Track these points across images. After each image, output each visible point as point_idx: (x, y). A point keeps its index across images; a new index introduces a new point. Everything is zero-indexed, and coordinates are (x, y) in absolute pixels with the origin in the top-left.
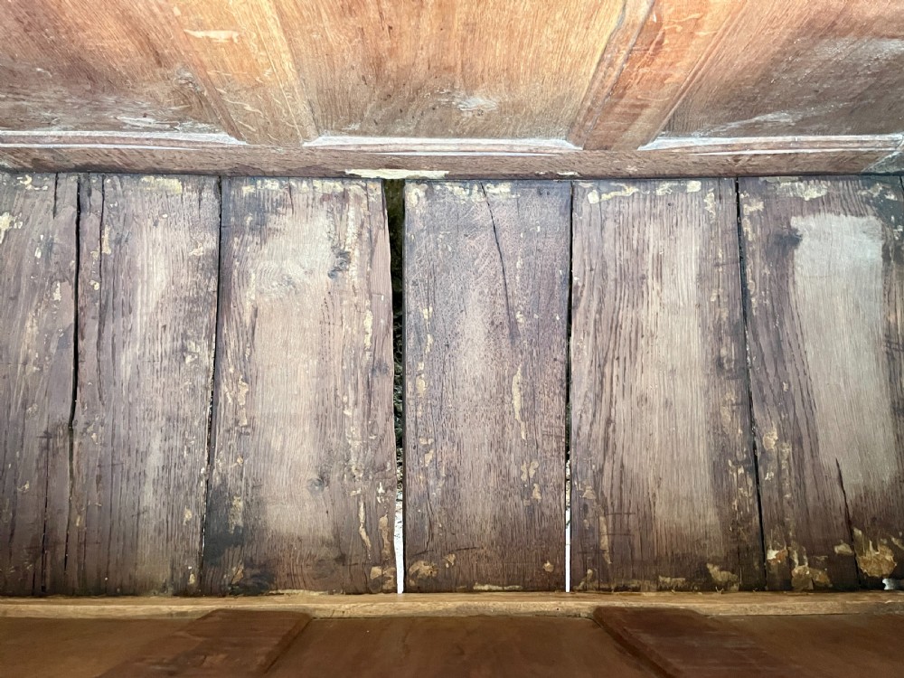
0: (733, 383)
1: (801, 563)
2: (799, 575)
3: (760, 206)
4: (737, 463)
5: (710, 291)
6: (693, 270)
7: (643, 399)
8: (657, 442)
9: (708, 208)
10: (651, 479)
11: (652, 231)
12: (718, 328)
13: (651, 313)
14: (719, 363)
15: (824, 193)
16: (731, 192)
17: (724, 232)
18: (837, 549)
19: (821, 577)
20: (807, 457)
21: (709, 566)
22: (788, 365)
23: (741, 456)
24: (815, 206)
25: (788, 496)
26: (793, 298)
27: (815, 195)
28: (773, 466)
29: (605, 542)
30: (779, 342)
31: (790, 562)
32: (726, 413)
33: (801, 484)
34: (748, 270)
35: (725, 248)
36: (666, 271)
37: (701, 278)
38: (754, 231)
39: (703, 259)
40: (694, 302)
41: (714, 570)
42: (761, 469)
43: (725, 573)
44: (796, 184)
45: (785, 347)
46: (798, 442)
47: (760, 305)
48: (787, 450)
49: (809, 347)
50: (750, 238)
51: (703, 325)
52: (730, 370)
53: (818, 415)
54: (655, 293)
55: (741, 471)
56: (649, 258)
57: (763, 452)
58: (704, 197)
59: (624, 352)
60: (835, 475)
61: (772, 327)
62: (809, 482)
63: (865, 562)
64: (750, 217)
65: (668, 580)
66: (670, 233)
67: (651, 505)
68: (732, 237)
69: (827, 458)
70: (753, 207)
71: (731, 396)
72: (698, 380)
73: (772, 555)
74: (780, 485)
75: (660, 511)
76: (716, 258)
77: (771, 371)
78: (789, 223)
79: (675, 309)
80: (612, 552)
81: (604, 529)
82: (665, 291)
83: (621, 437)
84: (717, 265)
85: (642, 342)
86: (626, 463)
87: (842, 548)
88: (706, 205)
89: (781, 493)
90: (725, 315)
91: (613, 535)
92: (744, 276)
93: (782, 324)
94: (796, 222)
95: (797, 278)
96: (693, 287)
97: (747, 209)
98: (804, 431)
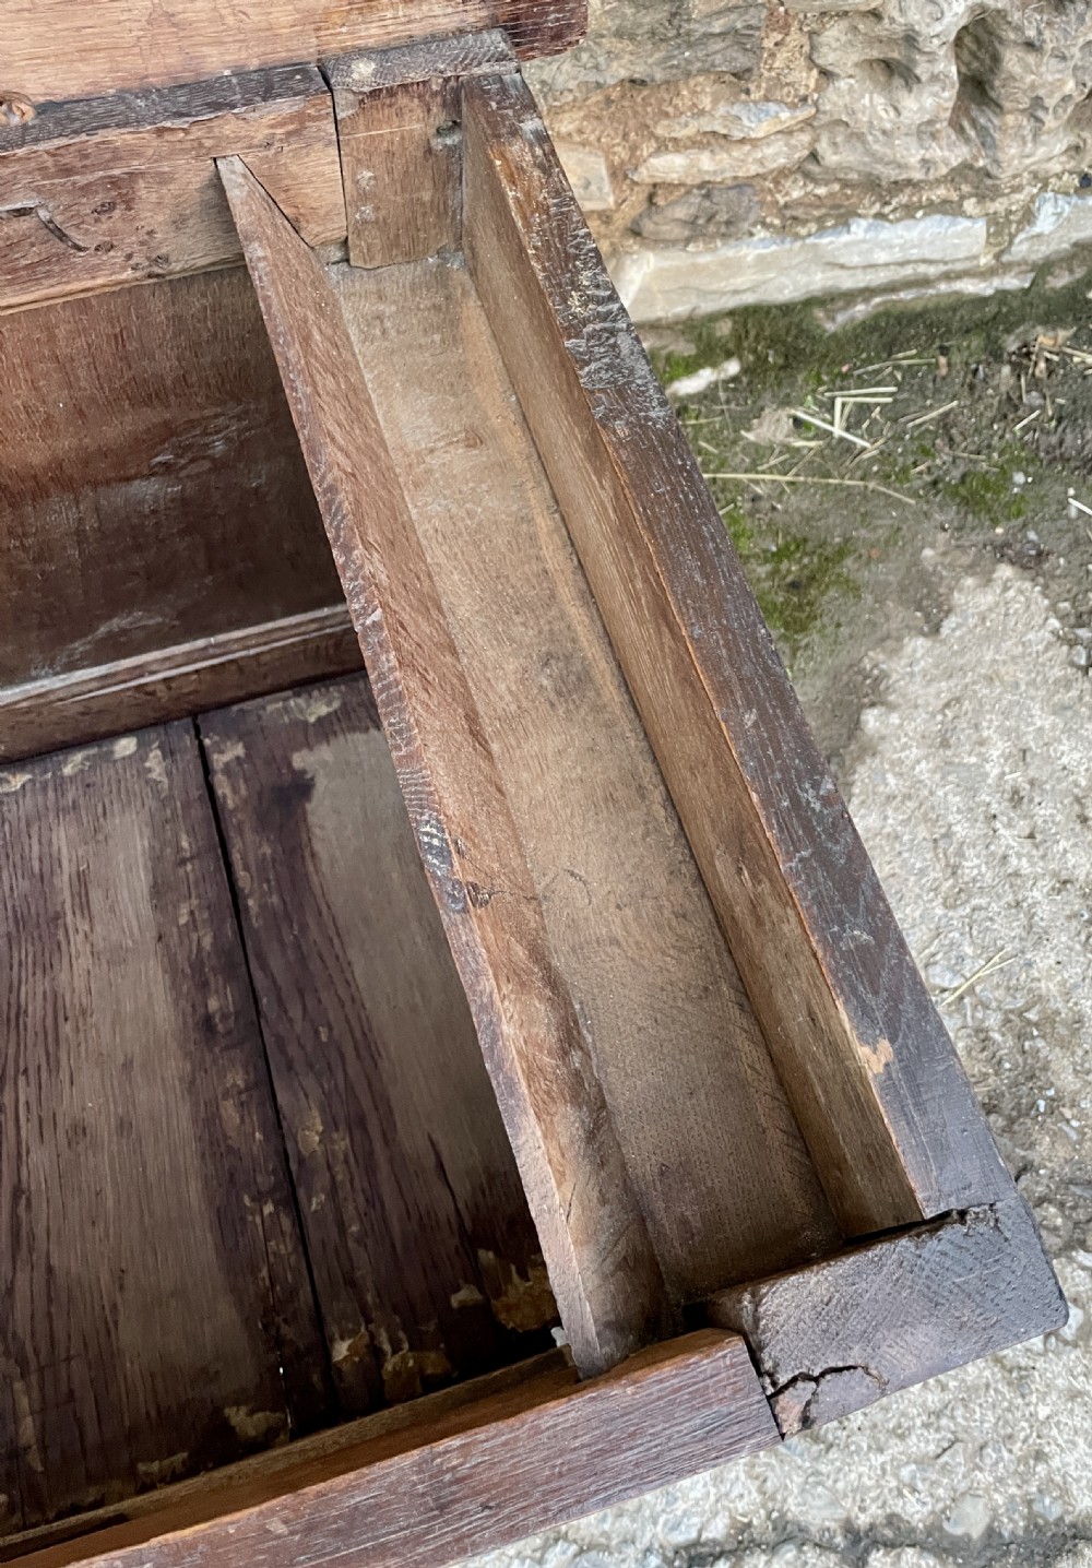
0: (237, 1054)
1: (396, 1349)
2: (396, 1373)
3: (239, 750)
4: (259, 1198)
5: (176, 907)
6: (142, 880)
7: (79, 1130)
8: (110, 1203)
9: (154, 775)
10: (105, 1278)
11: (63, 837)
12: (197, 966)
13: (78, 972)
14: (207, 1024)
15: (336, 705)
16: (188, 740)
17: (187, 806)
18: (455, 1300)
19: (434, 1362)
20: (378, 1145)
21: (230, 1412)
22: (324, 995)
23: (265, 1181)
24: (325, 729)
25: (354, 1229)
26: (315, 879)
27: (324, 710)
28: (322, 1180)
29: (28, 1429)
30: (303, 959)
31: (376, 1353)
32: (229, 1111)
33: (374, 1199)
34: (236, 857)
35: (192, 832)
36: (96, 895)
37: (158, 891)
38: (235, 791)
39: (156, 859)
40: (151, 934)
41: (238, 1417)
42: (301, 1193)
43: (259, 1415)
44: (292, 703)
45: (314, 965)
46: (357, 1124)
47: (263, 907)
48: (342, 1144)
49: (353, 954)
50: (230, 804)
51: (173, 970)
52: (229, 1033)
53: (384, 1065)
54: (80, 937)
55: (268, 1209)
56: (63, 881)
57: (301, 1162)
58: (144, 759)
59: (35, 1056)
60: (430, 1162)
61: (288, 939)
62: (387, 1191)
63: (508, 1308)
64: (227, 770)
65: (155, 1466)
66: (96, 834)
67: (109, 1329)
68: (200, 812)
69: (412, 1140)
70: (227, 754)
71: (237, 1078)
72: (174, 1067)
73: (341, 1350)
74: (338, 1210)
75: (128, 1334)
76: (179, 849)
77: (296, 1012)
78: (289, 764)
79: (116, 957)
80: (44, 1448)
81: (24, 1402)
82: (98, 928)
83: (41, 1217)
84: (183, 862)
85: (67, 1029)
86: (55, 1261)
87: (464, 1295)
88: (150, 770)
89: (342, 1227)
90: (207, 942)
91: (41, 1411)
92: (229, 865)
93: (304, 928)
94: (299, 760)
95: (318, 846)
96: (145, 908)
97: (219, 760)
98: (366, 1102)
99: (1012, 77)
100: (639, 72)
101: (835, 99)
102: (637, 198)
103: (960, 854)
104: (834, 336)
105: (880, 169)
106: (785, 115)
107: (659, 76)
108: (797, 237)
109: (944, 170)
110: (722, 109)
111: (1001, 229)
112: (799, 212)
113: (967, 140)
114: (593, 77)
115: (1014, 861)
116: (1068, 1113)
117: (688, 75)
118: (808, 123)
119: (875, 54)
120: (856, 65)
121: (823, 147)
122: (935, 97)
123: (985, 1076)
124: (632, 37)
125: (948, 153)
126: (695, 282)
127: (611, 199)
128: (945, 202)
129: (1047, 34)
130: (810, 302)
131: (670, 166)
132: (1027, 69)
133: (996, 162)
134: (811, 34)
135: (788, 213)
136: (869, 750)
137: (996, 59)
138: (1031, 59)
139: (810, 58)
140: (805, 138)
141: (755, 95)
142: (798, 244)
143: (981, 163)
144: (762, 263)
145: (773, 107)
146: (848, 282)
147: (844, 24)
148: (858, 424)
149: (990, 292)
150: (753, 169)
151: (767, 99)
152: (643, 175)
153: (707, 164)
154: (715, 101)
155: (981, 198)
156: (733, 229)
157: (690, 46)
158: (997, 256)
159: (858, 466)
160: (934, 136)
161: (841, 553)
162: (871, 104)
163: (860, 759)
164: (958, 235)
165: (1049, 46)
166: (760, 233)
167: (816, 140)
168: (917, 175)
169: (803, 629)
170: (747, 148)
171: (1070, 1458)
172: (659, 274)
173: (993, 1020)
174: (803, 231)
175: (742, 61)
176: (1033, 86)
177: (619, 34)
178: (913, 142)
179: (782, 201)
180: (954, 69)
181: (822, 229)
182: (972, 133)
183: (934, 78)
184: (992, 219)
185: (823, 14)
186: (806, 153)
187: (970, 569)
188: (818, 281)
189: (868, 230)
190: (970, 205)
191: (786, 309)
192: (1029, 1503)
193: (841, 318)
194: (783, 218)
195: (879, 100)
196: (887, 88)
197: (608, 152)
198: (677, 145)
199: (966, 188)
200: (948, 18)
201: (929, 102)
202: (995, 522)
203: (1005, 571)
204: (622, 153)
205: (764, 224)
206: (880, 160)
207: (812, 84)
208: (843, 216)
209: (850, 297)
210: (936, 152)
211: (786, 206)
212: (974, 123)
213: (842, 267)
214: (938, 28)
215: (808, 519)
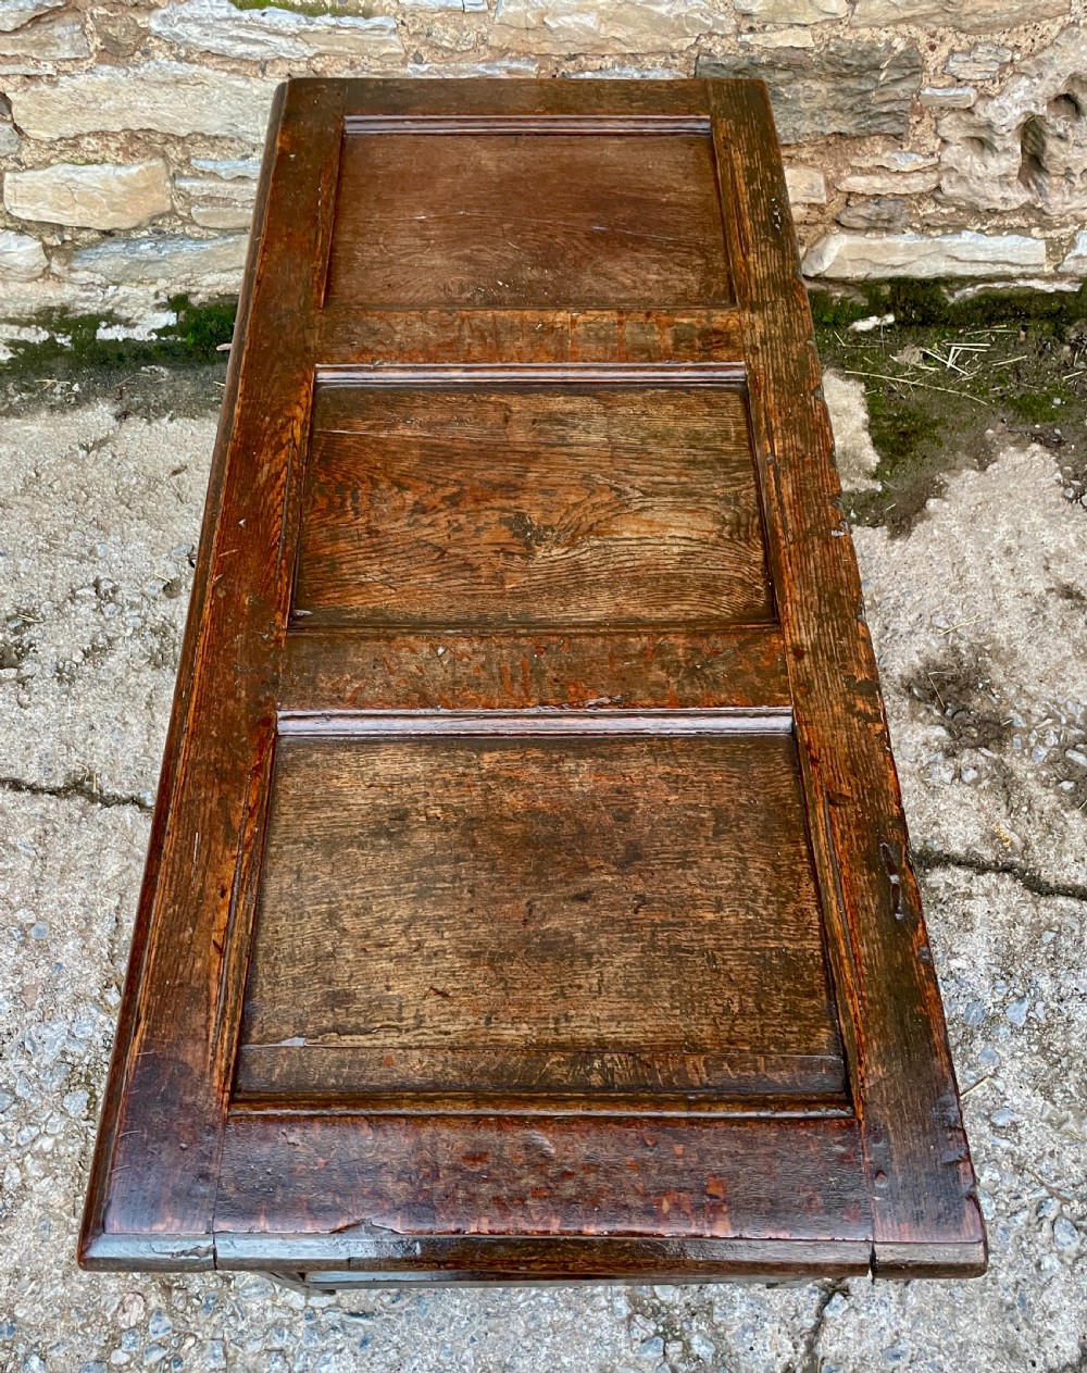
99: (1052, 155)
100: (844, 129)
101: (949, 156)
102: (839, 199)
103: (967, 571)
104: (953, 305)
105: (977, 200)
106: (920, 160)
107: (854, 132)
108: (930, 236)
109: (1016, 206)
110: (887, 154)
111: (1056, 249)
112: (930, 221)
113: (1031, 191)
114: (819, 129)
115: (998, 579)
116: (994, 691)
117: (871, 135)
118: (935, 168)
119: (972, 133)
120: (962, 138)
121: (944, 183)
122: (1010, 161)
123: (952, 667)
124: (841, 111)
125: (1019, 196)
126: (868, 256)
127: (825, 199)
128: (1019, 227)
129: (1070, 132)
130: (938, 281)
131: (858, 183)
132: (1060, 149)
133: (1047, 204)
134: (936, 119)
135: (925, 221)
136: (928, 517)
137: (1044, 144)
138: (1063, 145)
139: (936, 132)
140: (934, 177)
141: (906, 149)
142: (930, 241)
143: (1039, 205)
144: (908, 249)
145: (914, 156)
146: (962, 270)
147: (953, 116)
148: (963, 362)
149: (1052, 290)
150: (903, 191)
151: (911, 151)
152: (843, 186)
153: (878, 183)
154: (884, 150)
155: (1043, 228)
156: (892, 225)
157: (871, 118)
158: (1056, 268)
159: (958, 384)
160: (1009, 184)
161: (935, 424)
162: (971, 161)
163: (921, 521)
164: (1026, 248)
165: (1072, 139)
166: (909, 232)
167: (940, 179)
168: (1001, 207)
169: (903, 454)
170: (900, 177)
171: (951, 828)
172: (849, 248)
173: (963, 645)
174: (933, 233)
175: (899, 129)
176: (1065, 161)
177: (834, 108)
178: (996, 186)
179: (922, 214)
180: (1019, 147)
181: (945, 234)
182: (1034, 187)
183: (1006, 150)
184: (1050, 242)
185: (942, 108)
186: (934, 185)
187: (1014, 444)
188: (942, 267)
189: (973, 237)
190: (1035, 231)
191: (924, 283)
192: (925, 842)
193: (957, 295)
194: (921, 223)
195: (976, 160)
196: (981, 154)
197: (825, 172)
198: (864, 172)
199: (1032, 220)
200: (1009, 117)
201: (1004, 164)
202: (1036, 422)
203: (1036, 447)
204: (832, 173)
205: (912, 228)
206: (977, 194)
207: (937, 146)
208: (959, 228)
209: (964, 281)
210: (1009, 194)
211: (924, 217)
212: (1035, 182)
213: (957, 259)
214: (1004, 121)
215: (921, 406)
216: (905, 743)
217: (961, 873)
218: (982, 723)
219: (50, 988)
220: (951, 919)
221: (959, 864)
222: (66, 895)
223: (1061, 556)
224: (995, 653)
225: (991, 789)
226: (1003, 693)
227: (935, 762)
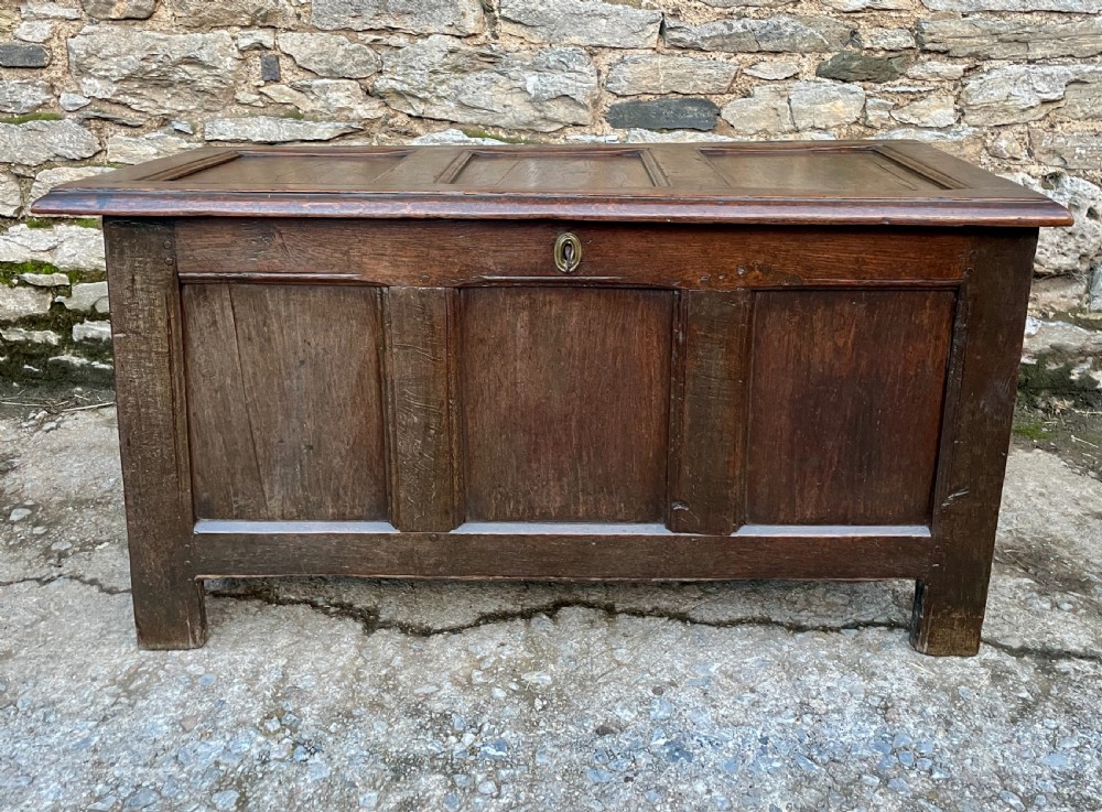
116: (1066, 562)
123: (1023, 548)
173: (1027, 537)
203: (1038, 451)
216: (1000, 587)
217: (1086, 663)
218: (1064, 580)
219: (211, 717)
220: (1089, 692)
221: (1081, 657)
222: (237, 657)
223: (1086, 499)
224: (1057, 542)
225: (1089, 615)
226: (1073, 562)
227: (1032, 597)
